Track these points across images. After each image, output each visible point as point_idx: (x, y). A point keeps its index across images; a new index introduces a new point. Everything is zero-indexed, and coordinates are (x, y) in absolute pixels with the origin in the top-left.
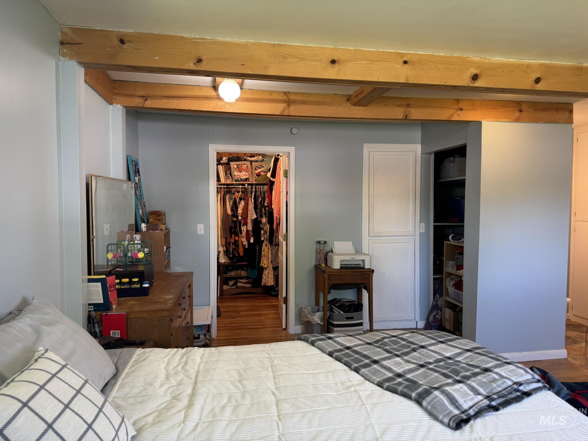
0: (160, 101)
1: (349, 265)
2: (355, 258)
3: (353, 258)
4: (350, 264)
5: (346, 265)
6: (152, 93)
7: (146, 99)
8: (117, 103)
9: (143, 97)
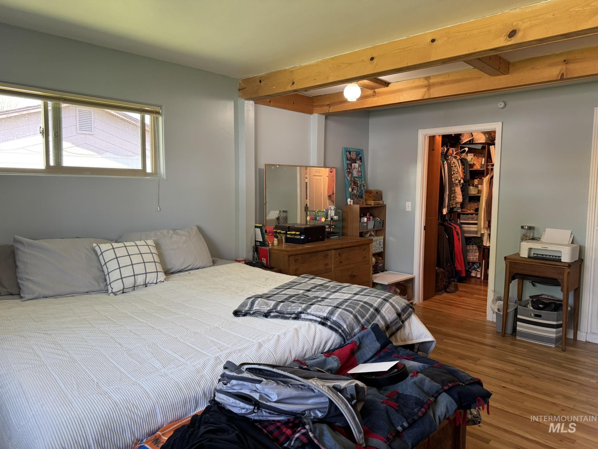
0: (338, 106)
1: (546, 255)
2: (547, 248)
3: (545, 248)
4: (548, 255)
5: (542, 255)
6: (333, 101)
7: (330, 106)
8: (315, 113)
9: (328, 105)
